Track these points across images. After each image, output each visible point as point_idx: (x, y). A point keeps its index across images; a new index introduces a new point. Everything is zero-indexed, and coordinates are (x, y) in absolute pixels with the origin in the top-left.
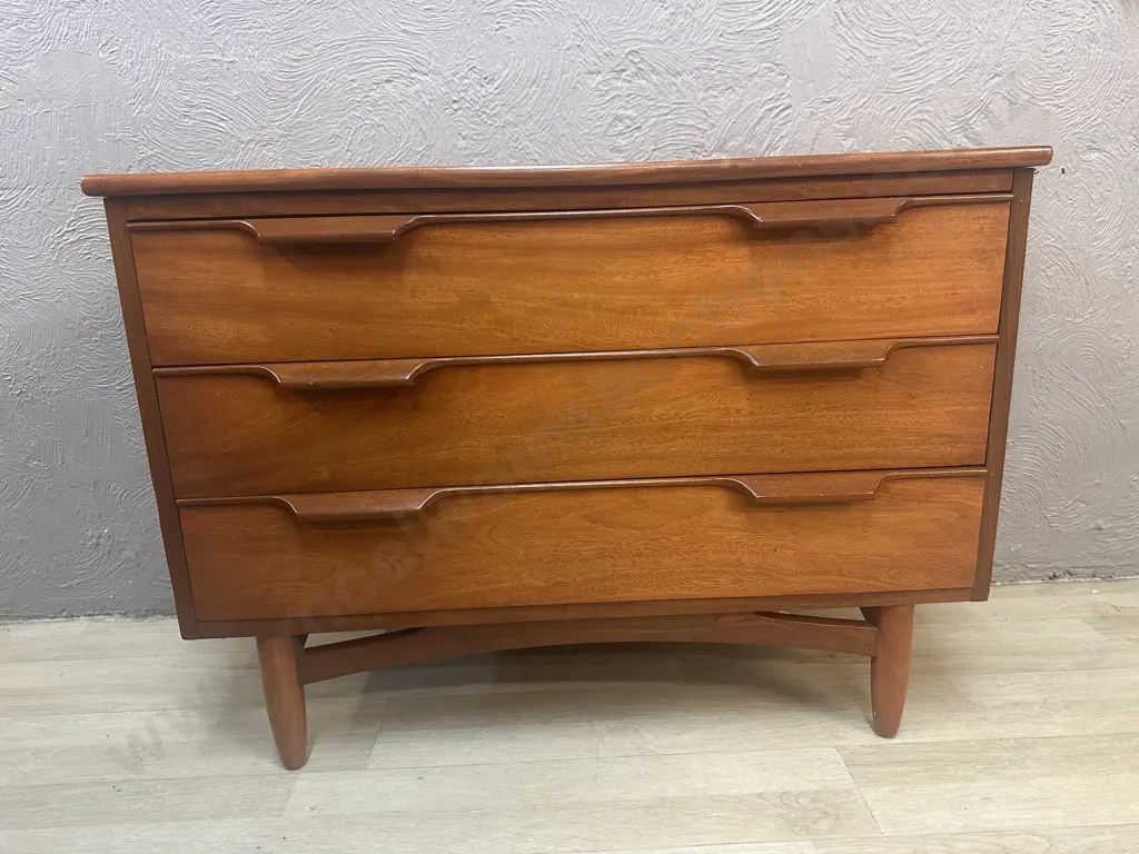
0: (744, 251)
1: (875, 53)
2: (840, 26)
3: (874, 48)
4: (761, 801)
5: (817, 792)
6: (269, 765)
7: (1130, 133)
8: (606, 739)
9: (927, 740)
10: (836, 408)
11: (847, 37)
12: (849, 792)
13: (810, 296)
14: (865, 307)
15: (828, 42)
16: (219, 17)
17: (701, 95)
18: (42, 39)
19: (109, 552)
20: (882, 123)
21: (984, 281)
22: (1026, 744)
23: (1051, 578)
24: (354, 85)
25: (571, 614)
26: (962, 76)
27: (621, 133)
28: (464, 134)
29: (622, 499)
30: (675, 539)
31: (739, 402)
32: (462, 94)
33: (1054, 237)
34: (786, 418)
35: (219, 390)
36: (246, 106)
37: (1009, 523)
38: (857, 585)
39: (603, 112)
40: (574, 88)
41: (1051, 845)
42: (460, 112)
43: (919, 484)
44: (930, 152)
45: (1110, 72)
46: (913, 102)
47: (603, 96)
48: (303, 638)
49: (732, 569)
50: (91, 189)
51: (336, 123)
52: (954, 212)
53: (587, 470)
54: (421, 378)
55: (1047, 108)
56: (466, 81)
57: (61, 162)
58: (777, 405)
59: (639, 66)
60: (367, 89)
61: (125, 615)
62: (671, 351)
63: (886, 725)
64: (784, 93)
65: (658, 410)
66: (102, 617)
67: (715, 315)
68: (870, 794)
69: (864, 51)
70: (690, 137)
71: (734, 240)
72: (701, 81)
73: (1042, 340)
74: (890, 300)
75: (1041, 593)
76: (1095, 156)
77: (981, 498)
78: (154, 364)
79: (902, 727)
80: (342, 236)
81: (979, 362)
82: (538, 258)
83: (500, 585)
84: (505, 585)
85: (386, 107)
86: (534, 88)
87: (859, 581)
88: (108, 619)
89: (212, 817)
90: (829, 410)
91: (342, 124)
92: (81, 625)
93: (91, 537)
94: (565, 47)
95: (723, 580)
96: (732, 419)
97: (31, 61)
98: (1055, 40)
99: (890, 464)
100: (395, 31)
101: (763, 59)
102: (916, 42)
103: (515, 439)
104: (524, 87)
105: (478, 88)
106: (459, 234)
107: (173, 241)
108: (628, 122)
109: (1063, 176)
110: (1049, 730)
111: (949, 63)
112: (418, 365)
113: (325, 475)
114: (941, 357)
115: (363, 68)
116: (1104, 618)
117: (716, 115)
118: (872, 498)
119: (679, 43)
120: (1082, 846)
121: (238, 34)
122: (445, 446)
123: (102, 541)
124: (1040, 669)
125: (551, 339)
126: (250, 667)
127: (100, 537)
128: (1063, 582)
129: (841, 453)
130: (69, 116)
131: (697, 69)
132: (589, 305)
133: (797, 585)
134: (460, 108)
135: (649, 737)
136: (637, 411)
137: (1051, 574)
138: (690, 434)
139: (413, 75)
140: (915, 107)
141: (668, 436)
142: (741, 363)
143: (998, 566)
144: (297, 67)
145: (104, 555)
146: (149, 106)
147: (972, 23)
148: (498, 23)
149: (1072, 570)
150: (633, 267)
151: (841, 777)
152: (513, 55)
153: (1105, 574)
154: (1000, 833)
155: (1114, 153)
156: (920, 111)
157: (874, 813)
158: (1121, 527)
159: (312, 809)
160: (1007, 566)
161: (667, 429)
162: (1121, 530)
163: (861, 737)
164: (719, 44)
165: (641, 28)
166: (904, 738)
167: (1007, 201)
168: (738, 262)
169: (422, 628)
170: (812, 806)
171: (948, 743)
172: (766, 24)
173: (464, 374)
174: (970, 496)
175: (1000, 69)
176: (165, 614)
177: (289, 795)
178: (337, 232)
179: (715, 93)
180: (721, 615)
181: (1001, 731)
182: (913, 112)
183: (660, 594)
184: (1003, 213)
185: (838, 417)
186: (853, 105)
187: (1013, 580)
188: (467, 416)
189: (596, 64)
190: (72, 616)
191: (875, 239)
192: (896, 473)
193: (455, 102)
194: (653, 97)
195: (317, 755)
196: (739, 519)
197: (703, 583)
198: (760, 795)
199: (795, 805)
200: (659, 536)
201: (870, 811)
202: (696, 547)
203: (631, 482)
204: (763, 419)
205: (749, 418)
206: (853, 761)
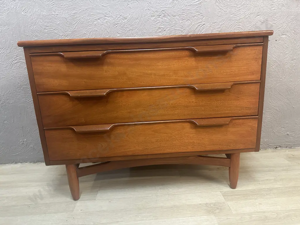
0: (193, 59)
1: (226, 10)
2: (217, 3)
3: (226, 9)
4: (200, 205)
5: (216, 203)
6: (69, 199)
7: (293, 30)
8: (159, 191)
9: (244, 189)
10: (218, 101)
11: (219, 6)
12: (224, 203)
13: (211, 71)
14: (225, 74)
15: (214, 7)
16: (54, 3)
17: (181, 22)
18: (7, 9)
19: (26, 145)
20: (228, 28)
21: (256, 66)
22: (270, 190)
23: (275, 148)
24: (90, 20)
25: (149, 157)
26: (249, 16)
27: (160, 32)
28: (119, 33)
29: (162, 126)
30: (176, 136)
31: (193, 99)
32: (118, 22)
33: (274, 58)
34: (205, 103)
35: (55, 98)
36: (61, 26)
37: (264, 134)
38: (225, 148)
39: (155, 26)
40: (148, 20)
41: (278, 215)
42: (118, 27)
43: (241, 121)
44: (242, 32)
45: (288, 14)
46: (236, 23)
47: (155, 22)
48: (78, 165)
49: (192, 144)
50: (20, 45)
51: (85, 30)
52: (248, 48)
54: (108, 94)
55: (272, 24)
56: (119, 19)
57: (12, 42)
58: (203, 100)
59: (165, 14)
60: (93, 21)
61: (31, 162)
62: (174, 86)
63: (233, 186)
64: (203, 21)
65: (171, 102)
66: (24, 163)
67: (186, 76)
68: (229, 203)
69: (223, 9)
70: (178, 33)
71: (190, 56)
72: (181, 18)
73: (272, 85)
74: (232, 72)
75: (273, 152)
76: (284, 36)
77: (257, 124)
78: (37, 91)
79: (237, 186)
80: (87, 56)
81: (255, 88)
82: (139, 62)
83: (130, 150)
84: (132, 149)
85: (98, 26)
86: (137, 20)
87: (225, 147)
88: (26, 163)
89: (54, 213)
90: (216, 101)
91: (87, 30)
92: (19, 165)
93: (21, 142)
94: (145, 9)
95: (189, 147)
96: (191, 104)
97: (4, 15)
98: (273, 6)
99: (233, 116)
100: (100, 6)
101: (197, 12)
102: (237, 7)
103: (134, 110)
104: (134, 20)
105: (122, 20)
106: (118, 56)
107: (42, 58)
108: (162, 29)
109: (276, 42)
110: (276, 186)
111: (246, 12)
112: (108, 91)
113: (83, 121)
114: (245, 87)
115: (92, 16)
116: (290, 158)
117: (185, 27)
118: (228, 124)
119: (175, 8)
120: (286, 215)
121: (59, 7)
122: (115, 112)
123: (24, 142)
124: (274, 171)
125: (143, 83)
126: (64, 175)
127: (24, 141)
128: (279, 149)
129: (220, 113)
130: (14, 29)
131: (180, 15)
132: (153, 74)
133: (208, 148)
134: (118, 26)
135: (171, 190)
136: (166, 102)
137: (276, 147)
138: (180, 108)
139: (105, 17)
140: (237, 24)
141: (174, 109)
142: (193, 89)
143: (262, 145)
144: (74, 16)
145: (24, 147)
146: (36, 26)
147: (251, 2)
148: (127, 3)
149: (281, 146)
150: (164, 64)
151: (222, 199)
152: (131, 12)
153: (290, 147)
154: (264, 212)
155: (289, 35)
156: (238, 25)
157: (231, 208)
158: (294, 134)
159: (81, 210)
160: (264, 145)
161: (174, 107)
162: (293, 135)
163: (227, 189)
164: (186, 8)
165: (165, 4)
166: (238, 189)
167: (262, 45)
168: (192, 62)
169: (110, 161)
170: (214, 206)
171: (250, 190)
172: (197, 3)
173: (120, 93)
174: (254, 123)
175: (259, 14)
176: (41, 162)
177: (75, 207)
178: (85, 55)
179: (185, 21)
180: (189, 156)
181: (264, 187)
182: (237, 25)
183: (173, 151)
184: (261, 48)
185: (219, 103)
186: (221, 24)
187: (265, 149)
188: (121, 104)
189: (153, 14)
190: (16, 163)
191: (227, 55)
192: (234, 118)
193: (116, 24)
194: (168, 22)
195: (82, 197)
196: (193, 131)
197: (184, 148)
198: (200, 204)
199: (210, 206)
200: (172, 136)
201: (229, 207)
202: (182, 138)
203: (165, 121)
204: (199, 104)
205: (195, 104)
206: (225, 195)
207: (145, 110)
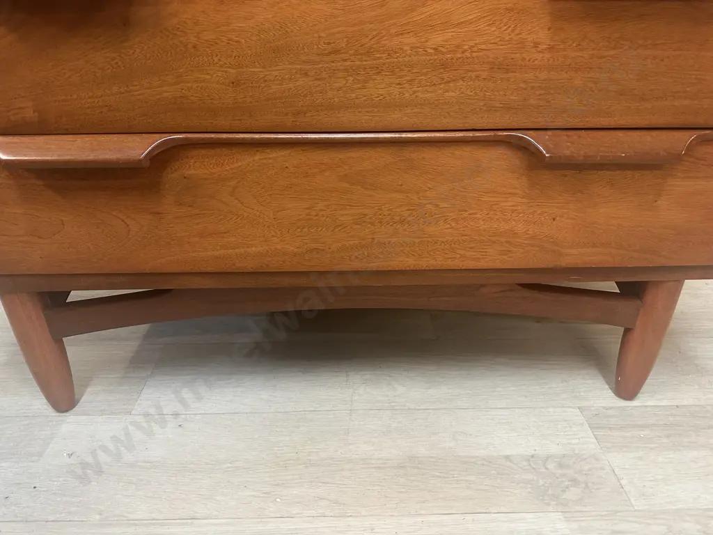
4: (509, 463)
5: (564, 456)
9: (664, 403)
10: (655, 47)
30: (442, 205)
31: (539, 31)
49: (503, 240)
53: (345, 118)
58: (584, 38)
63: (627, 388)
65: (437, 39)
68: (617, 461)
83: (249, 250)
84: (254, 249)
95: (491, 251)
96: (526, 56)
103: (255, 73)
113: (30, 114)
122: (169, 80)
135: (400, 389)
136: (410, 40)
138: (473, 75)
141: (445, 76)
151: (585, 441)
157: (624, 482)
159: (70, 455)
161: (445, 66)
163: (602, 398)
166: (646, 400)
170: (560, 471)
177: (52, 439)
180: (482, 286)
183: (424, 263)
185: (655, 58)
188: (193, 40)
196: (520, 183)
197: (468, 254)
198: (507, 458)
199: (543, 470)
200: (425, 202)
201: (619, 480)
202: (465, 214)
203: (397, 135)
204: (565, 57)
205: (547, 55)
206: (596, 423)
207: (306, 74)
